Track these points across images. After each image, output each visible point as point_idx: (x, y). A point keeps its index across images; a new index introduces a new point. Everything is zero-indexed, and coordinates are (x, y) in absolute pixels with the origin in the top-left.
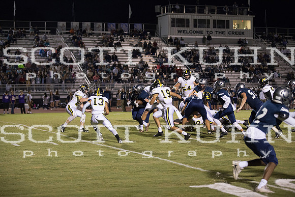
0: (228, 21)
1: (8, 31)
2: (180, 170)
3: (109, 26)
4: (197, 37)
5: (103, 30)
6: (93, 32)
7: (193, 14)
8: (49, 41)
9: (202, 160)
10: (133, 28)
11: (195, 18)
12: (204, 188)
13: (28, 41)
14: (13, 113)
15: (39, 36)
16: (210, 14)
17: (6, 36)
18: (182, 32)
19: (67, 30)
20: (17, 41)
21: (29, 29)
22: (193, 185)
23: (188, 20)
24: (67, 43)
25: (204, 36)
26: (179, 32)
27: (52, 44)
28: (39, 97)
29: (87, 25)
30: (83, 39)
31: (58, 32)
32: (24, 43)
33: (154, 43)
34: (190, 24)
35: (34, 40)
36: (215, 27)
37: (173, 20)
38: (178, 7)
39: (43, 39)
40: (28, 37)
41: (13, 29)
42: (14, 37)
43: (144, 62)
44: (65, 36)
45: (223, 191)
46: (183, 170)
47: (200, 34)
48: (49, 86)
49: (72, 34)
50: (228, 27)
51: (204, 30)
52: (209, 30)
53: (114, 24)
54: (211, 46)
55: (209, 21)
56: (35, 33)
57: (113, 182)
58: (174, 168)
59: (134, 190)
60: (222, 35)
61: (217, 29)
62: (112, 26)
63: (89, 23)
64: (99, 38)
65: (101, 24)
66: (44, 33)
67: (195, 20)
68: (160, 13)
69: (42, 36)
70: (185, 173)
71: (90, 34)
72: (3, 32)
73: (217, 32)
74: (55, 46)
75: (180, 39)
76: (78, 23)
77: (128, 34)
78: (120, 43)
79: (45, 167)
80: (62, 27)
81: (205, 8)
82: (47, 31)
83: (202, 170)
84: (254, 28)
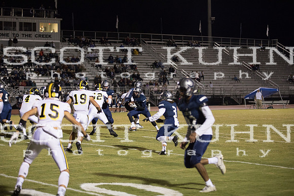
0: (35, 24)
4: (3, 40)
11: (1, 20)
16: (16, 17)
25: (10, 39)
36: (21, 29)
47: (6, 37)
50: (35, 30)
51: (10, 32)
52: (15, 32)
55: (15, 23)
60: (29, 38)
61: (24, 32)
81: (11, 10)
84: (61, 31)
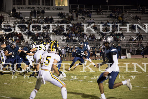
0: (52, 1)
18: (21, 8)
36: (43, 4)
51: (36, 7)
55: (39, 1)
60: (48, 10)
61: (45, 6)
84: (70, 5)
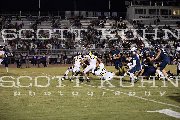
0: (170, 10)
1: (36, 17)
2: (141, 101)
3: (97, 14)
4: (151, 20)
5: (93, 16)
6: (87, 17)
7: (148, 6)
8: (61, 23)
9: (154, 95)
10: (112, 15)
11: (150, 8)
12: (156, 112)
13: (47, 23)
14: (39, 67)
15: (55, 20)
16: (159, 6)
17: (35, 20)
18: (142, 17)
19: (71, 16)
20: (41, 23)
21: (48, 16)
22: (149, 111)
23: (145, 10)
24: (71, 24)
25: (155, 19)
26: (140, 17)
27: (62, 25)
28: (54, 57)
29: (84, 13)
30: (81, 22)
31: (66, 17)
32: (46, 25)
33: (124, 24)
34: (147, 12)
35: (51, 22)
36: (162, 14)
37: (136, 10)
38: (139, 2)
39: (57, 22)
40: (48, 21)
41: (39, 16)
42: (39, 21)
43: (118, 35)
44: (70, 20)
45: (168, 115)
46: (143, 101)
47: (153, 18)
48: (60, 50)
49: (75, 19)
50: (170, 14)
51: (155, 16)
52: (158, 15)
53: (100, 12)
54: (159, 25)
55: (158, 10)
56: (52, 18)
57: (100, 109)
58: (137, 100)
59: (113, 114)
60: (166, 19)
61: (163, 15)
62: (98, 13)
63: (85, 12)
64: (91, 21)
65: (92, 13)
66: (57, 18)
67: (150, 10)
68: (128, 6)
69: (56, 20)
70: (144, 103)
71: (85, 19)
72: (33, 18)
73: (163, 17)
74: (64, 26)
75: (140, 21)
76: (78, 12)
77: (108, 18)
78: (104, 24)
79: (59, 100)
80: (68, 15)
81: (155, 2)
82: (59, 17)
83: (155, 102)
